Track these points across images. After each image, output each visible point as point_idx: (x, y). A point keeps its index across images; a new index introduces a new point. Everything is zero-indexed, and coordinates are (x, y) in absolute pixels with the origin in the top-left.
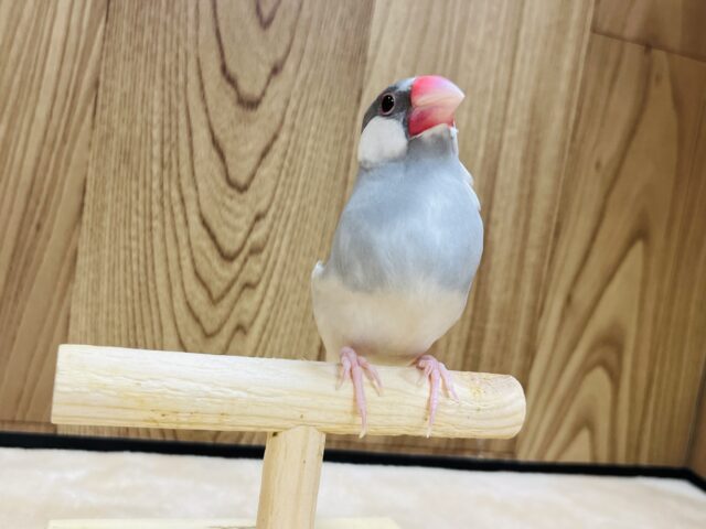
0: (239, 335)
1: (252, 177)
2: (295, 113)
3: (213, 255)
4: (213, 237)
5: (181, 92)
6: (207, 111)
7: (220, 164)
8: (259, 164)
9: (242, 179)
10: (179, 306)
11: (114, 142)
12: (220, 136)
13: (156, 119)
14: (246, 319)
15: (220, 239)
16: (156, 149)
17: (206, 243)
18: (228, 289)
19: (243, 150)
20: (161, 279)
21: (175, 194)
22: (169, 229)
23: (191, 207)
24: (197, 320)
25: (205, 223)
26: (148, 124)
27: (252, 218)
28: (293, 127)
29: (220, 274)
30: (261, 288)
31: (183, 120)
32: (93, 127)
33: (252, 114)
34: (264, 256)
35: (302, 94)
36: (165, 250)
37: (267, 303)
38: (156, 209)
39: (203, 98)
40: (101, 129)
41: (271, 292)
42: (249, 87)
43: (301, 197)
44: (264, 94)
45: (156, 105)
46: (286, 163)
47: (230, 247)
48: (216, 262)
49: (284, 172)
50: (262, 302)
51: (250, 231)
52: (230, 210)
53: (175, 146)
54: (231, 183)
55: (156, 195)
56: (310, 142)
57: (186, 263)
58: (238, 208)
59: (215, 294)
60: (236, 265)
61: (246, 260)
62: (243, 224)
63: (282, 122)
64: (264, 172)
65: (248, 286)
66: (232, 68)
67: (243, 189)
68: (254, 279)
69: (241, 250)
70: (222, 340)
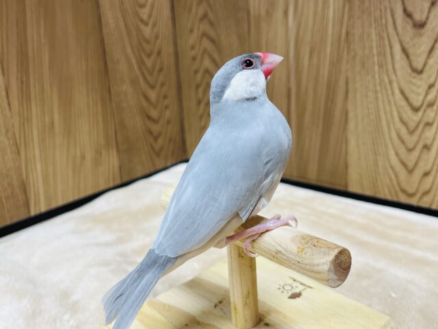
0: (425, 150)
1: (425, 65)
3: (407, 108)
4: (407, 99)
5: (384, 28)
6: (398, 34)
7: (406, 61)
8: (428, 57)
9: (419, 67)
10: (394, 135)
11: (358, 59)
12: (406, 46)
13: (374, 44)
14: (429, 142)
15: (411, 100)
16: (376, 59)
17: (403, 103)
18: (417, 126)
19: (419, 51)
20: (384, 123)
21: (387, 80)
22: (385, 98)
23: (395, 85)
24: (403, 142)
25: (402, 92)
26: (371, 47)
27: (426, 87)
29: (413, 118)
30: (435, 125)
31: (386, 42)
33: (422, 31)
34: (435, 107)
36: (385, 108)
38: (378, 88)
39: (395, 28)
40: (352, 54)
42: (418, 17)
44: (427, 18)
45: (374, 37)
47: (417, 104)
48: (410, 112)
50: (436, 133)
51: (427, 94)
52: (414, 84)
53: (385, 56)
54: (414, 70)
55: (378, 81)
57: (395, 114)
58: (419, 83)
59: (411, 129)
60: (420, 113)
61: (425, 111)
62: (422, 91)
64: (431, 62)
65: (429, 124)
66: (410, 8)
67: (421, 72)
68: (431, 121)
69: (422, 105)
70: (416, 153)
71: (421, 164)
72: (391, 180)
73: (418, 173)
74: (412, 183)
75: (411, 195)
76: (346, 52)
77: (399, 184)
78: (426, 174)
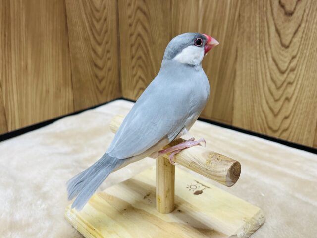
0: (287, 101)
1: (291, 42)
2: (308, 15)
3: (277, 71)
4: (277, 65)
5: (265, 14)
6: (274, 19)
7: (278, 38)
8: (293, 37)
9: (287, 43)
10: (266, 89)
11: (245, 34)
12: (279, 28)
13: (257, 25)
14: (289, 96)
15: (280, 66)
16: (258, 35)
17: (274, 68)
18: (282, 84)
19: (287, 32)
20: (260, 80)
21: (264, 50)
22: (262, 63)
23: (270, 54)
24: (272, 94)
25: (274, 60)
26: (255, 27)
27: (290, 58)
28: (307, 21)
29: (280, 78)
30: (294, 84)
31: (266, 24)
32: (239, 30)
33: (291, 18)
34: (295, 72)
35: (310, 6)
36: (261, 70)
37: (297, 91)
38: (258, 56)
39: (273, 15)
40: (242, 30)
41: (298, 86)
42: (289, 8)
43: (310, 49)
44: (295, 9)
45: (257, 20)
46: (304, 36)
47: (283, 69)
48: (278, 74)
49: (303, 39)
50: (295, 90)
51: (290, 63)
52: (282, 55)
53: (264, 34)
54: (283, 45)
55: (258, 51)
56: (314, 26)
57: (268, 74)
58: (286, 54)
59: (279, 86)
60: (285, 75)
61: (288, 74)
62: (287, 60)
63: (302, 19)
64: (295, 40)
65: (290, 83)
66: (283, 1)
67: (287, 47)
68: (292, 81)
69: (286, 70)
70: (280, 103)
71: (284, 110)
72: (262, 120)
73: (281, 117)
74: (276, 123)
75: (275, 131)
76: (237, 28)
77: (267, 123)
78: (286, 118)
